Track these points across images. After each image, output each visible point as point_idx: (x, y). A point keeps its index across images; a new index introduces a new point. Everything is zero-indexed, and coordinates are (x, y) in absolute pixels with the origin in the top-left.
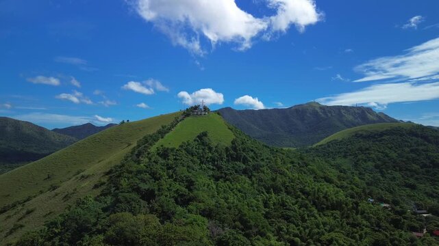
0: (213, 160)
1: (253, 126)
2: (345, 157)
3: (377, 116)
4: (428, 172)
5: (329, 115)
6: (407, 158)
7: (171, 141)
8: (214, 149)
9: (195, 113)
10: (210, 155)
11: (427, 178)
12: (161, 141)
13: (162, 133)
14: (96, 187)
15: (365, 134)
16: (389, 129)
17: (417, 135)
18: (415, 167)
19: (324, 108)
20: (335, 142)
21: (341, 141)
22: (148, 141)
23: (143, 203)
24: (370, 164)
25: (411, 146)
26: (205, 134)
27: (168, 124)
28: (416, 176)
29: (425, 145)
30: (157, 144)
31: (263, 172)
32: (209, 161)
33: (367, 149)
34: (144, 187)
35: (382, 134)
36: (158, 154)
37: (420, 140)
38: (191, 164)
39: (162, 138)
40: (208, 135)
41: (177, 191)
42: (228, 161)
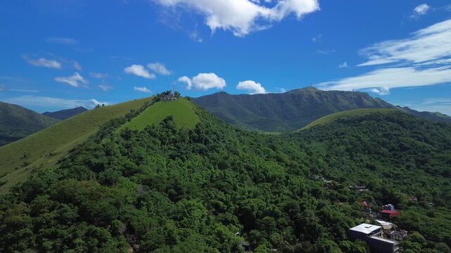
0: (175, 141)
1: (247, 111)
2: (321, 141)
3: (373, 101)
4: (394, 155)
5: (325, 100)
6: (378, 142)
7: (137, 124)
8: (178, 131)
9: (165, 98)
10: (173, 137)
11: (392, 161)
12: (127, 124)
13: (129, 117)
14: (59, 162)
15: (346, 119)
16: (368, 114)
17: (393, 121)
18: (384, 150)
19: (320, 93)
20: (318, 127)
21: (323, 126)
22: (114, 124)
23: (92, 173)
24: (342, 148)
25: (385, 131)
26: (170, 118)
27: (137, 108)
28: (383, 159)
29: (399, 130)
30: (123, 127)
31: (218, 152)
32: (170, 143)
33: (343, 134)
34: (94, 160)
35: (361, 120)
36: (121, 135)
37: (395, 125)
38: (151, 144)
39: (129, 121)
40: (174, 119)
41: (125, 165)
42: (190, 142)
